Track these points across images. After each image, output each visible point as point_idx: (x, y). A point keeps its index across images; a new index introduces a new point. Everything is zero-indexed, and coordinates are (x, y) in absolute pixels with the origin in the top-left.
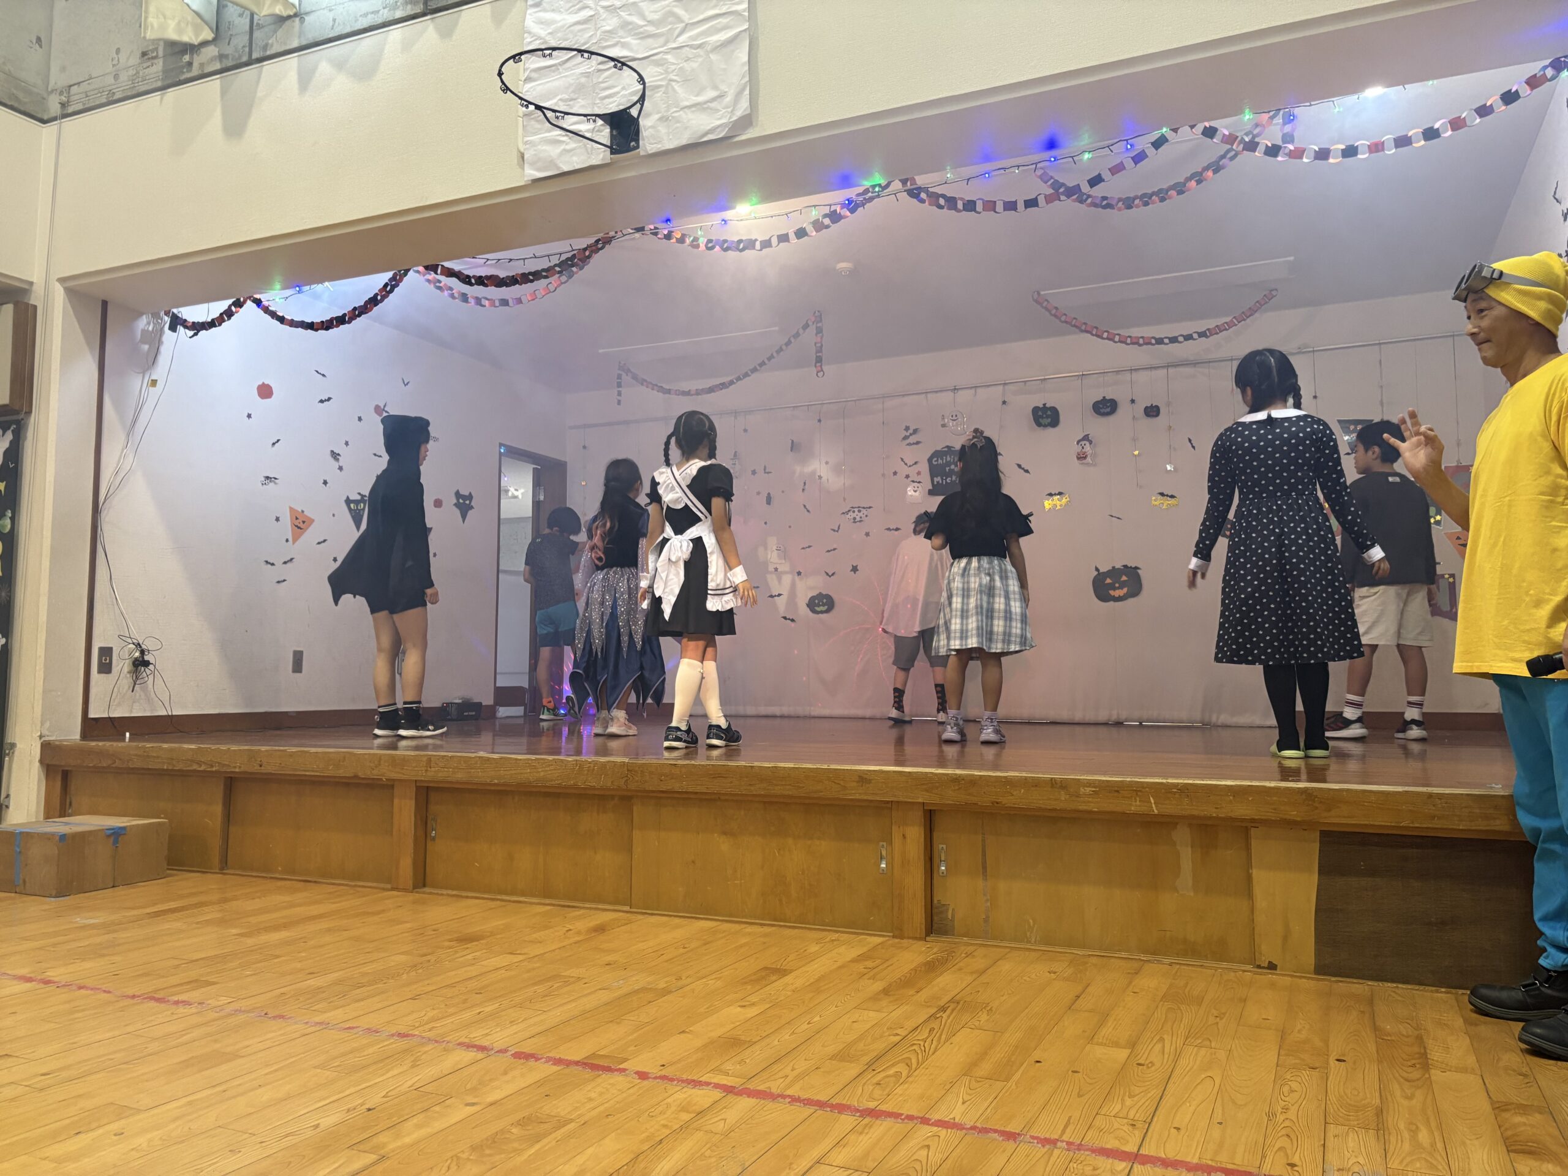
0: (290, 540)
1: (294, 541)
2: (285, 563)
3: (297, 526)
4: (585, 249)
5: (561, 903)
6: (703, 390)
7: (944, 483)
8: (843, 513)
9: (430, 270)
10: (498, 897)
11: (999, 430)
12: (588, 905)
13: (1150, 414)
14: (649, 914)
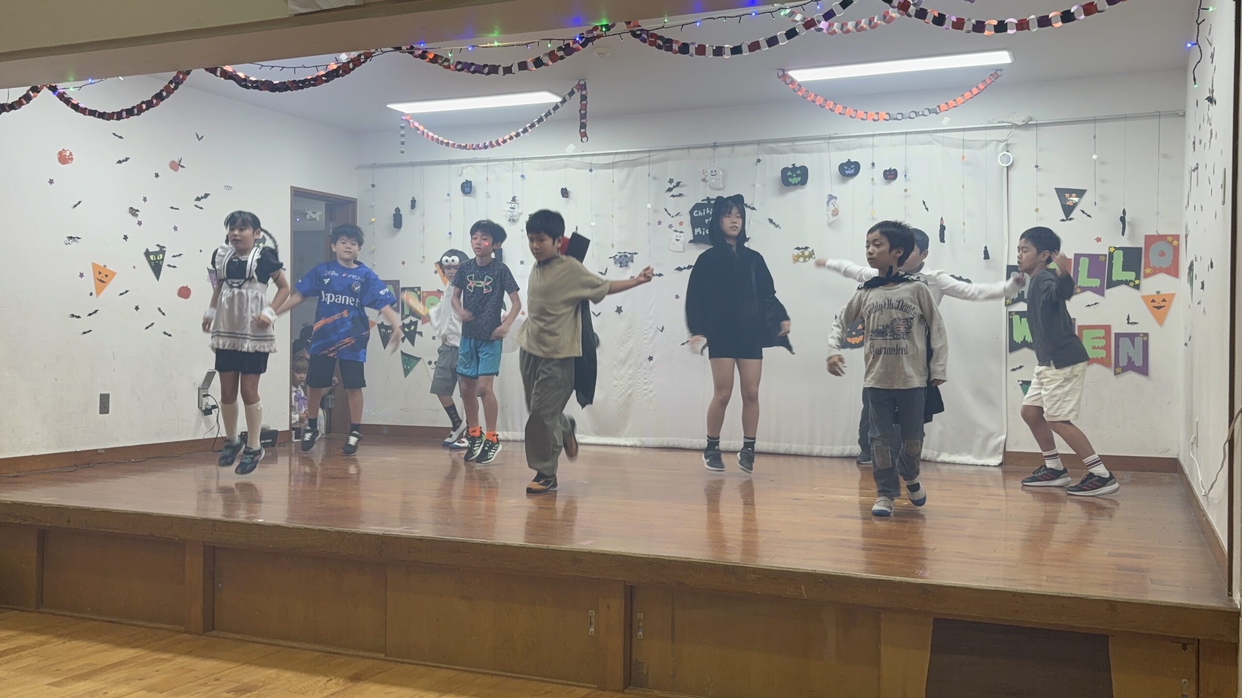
0: (94, 293)
1: (98, 294)
2: (90, 315)
3: (100, 280)
4: (349, 62)
5: (328, 649)
6: (478, 145)
7: (704, 234)
8: (611, 258)
9: (210, 72)
10: (275, 642)
11: (754, 185)
12: (352, 652)
13: (889, 177)
14: (400, 662)
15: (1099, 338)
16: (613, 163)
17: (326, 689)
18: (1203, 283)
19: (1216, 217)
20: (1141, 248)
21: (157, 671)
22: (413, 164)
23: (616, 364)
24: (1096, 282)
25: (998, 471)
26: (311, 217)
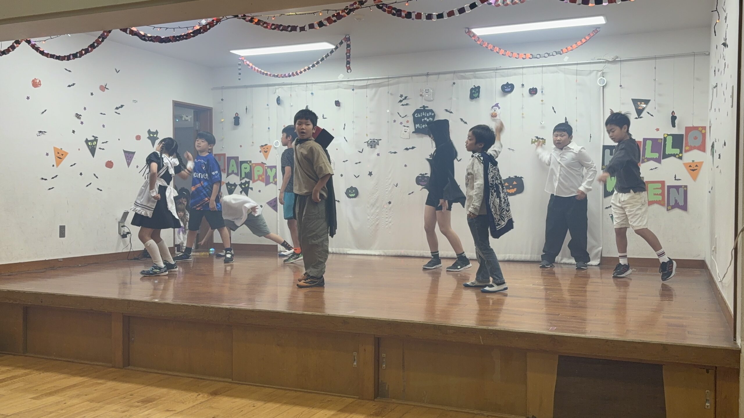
0: (55, 165)
1: (57, 166)
2: (53, 178)
3: (58, 157)
4: (207, 25)
5: (198, 377)
6: (285, 75)
7: (421, 128)
8: (365, 142)
9: (123, 31)
10: (166, 372)
11: (451, 99)
12: (211, 378)
13: (532, 93)
14: (241, 384)
15: (658, 188)
16: (366, 85)
17: (197, 400)
18: (720, 155)
19: (727, 115)
20: (683, 135)
21: (96, 390)
22: (246, 87)
23: (369, 206)
24: (656, 155)
25: (598, 269)
26: (185, 119)
